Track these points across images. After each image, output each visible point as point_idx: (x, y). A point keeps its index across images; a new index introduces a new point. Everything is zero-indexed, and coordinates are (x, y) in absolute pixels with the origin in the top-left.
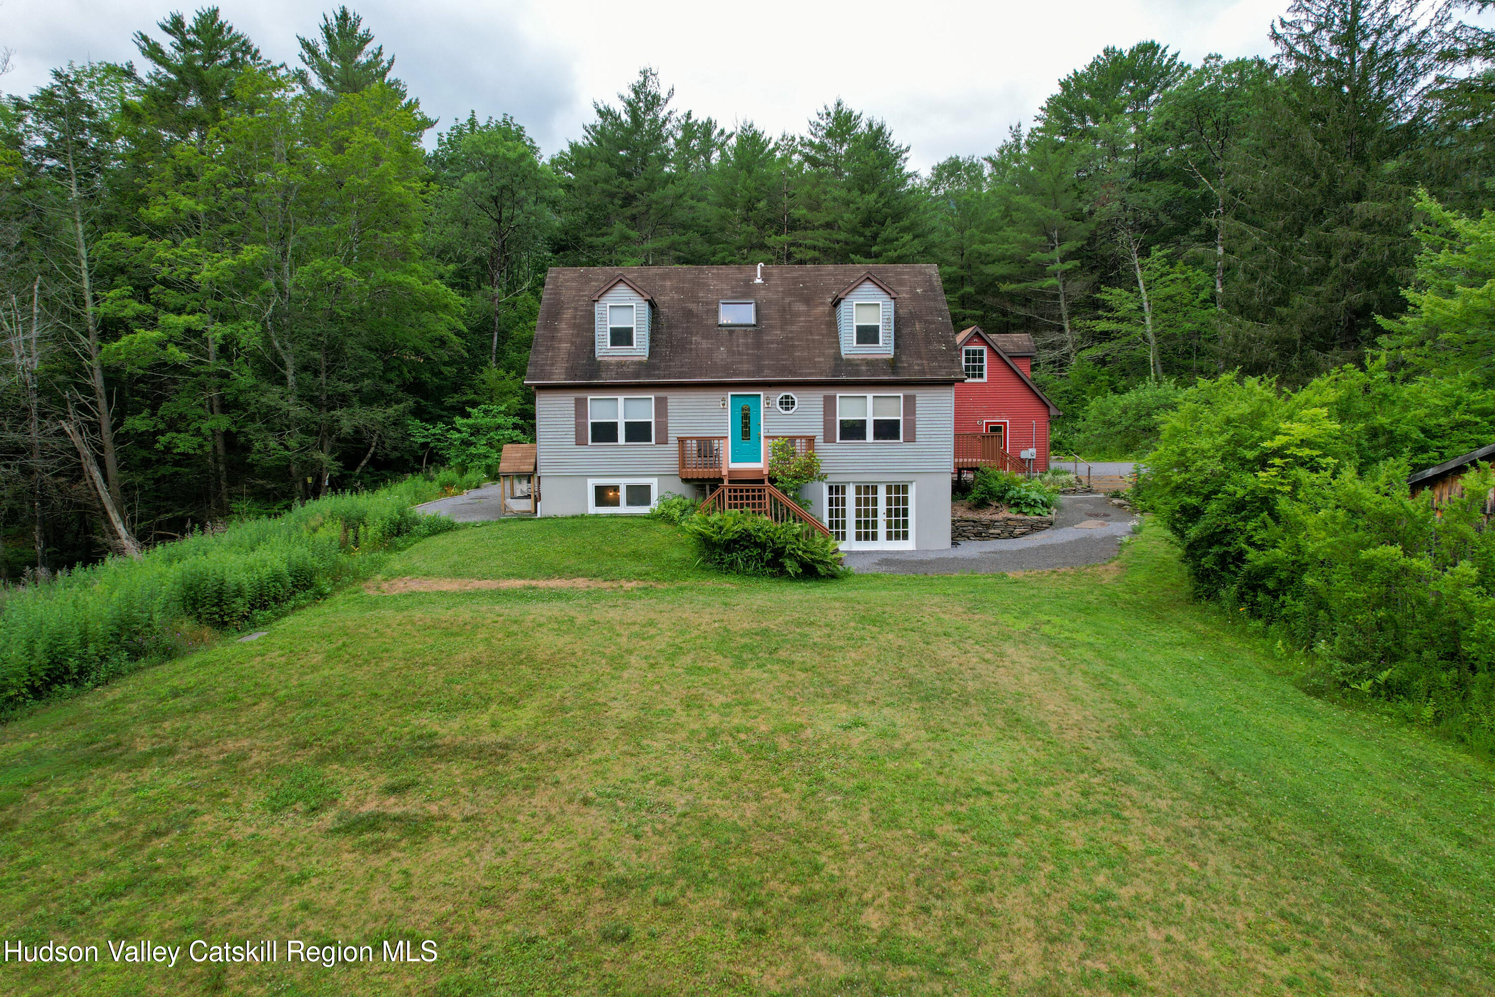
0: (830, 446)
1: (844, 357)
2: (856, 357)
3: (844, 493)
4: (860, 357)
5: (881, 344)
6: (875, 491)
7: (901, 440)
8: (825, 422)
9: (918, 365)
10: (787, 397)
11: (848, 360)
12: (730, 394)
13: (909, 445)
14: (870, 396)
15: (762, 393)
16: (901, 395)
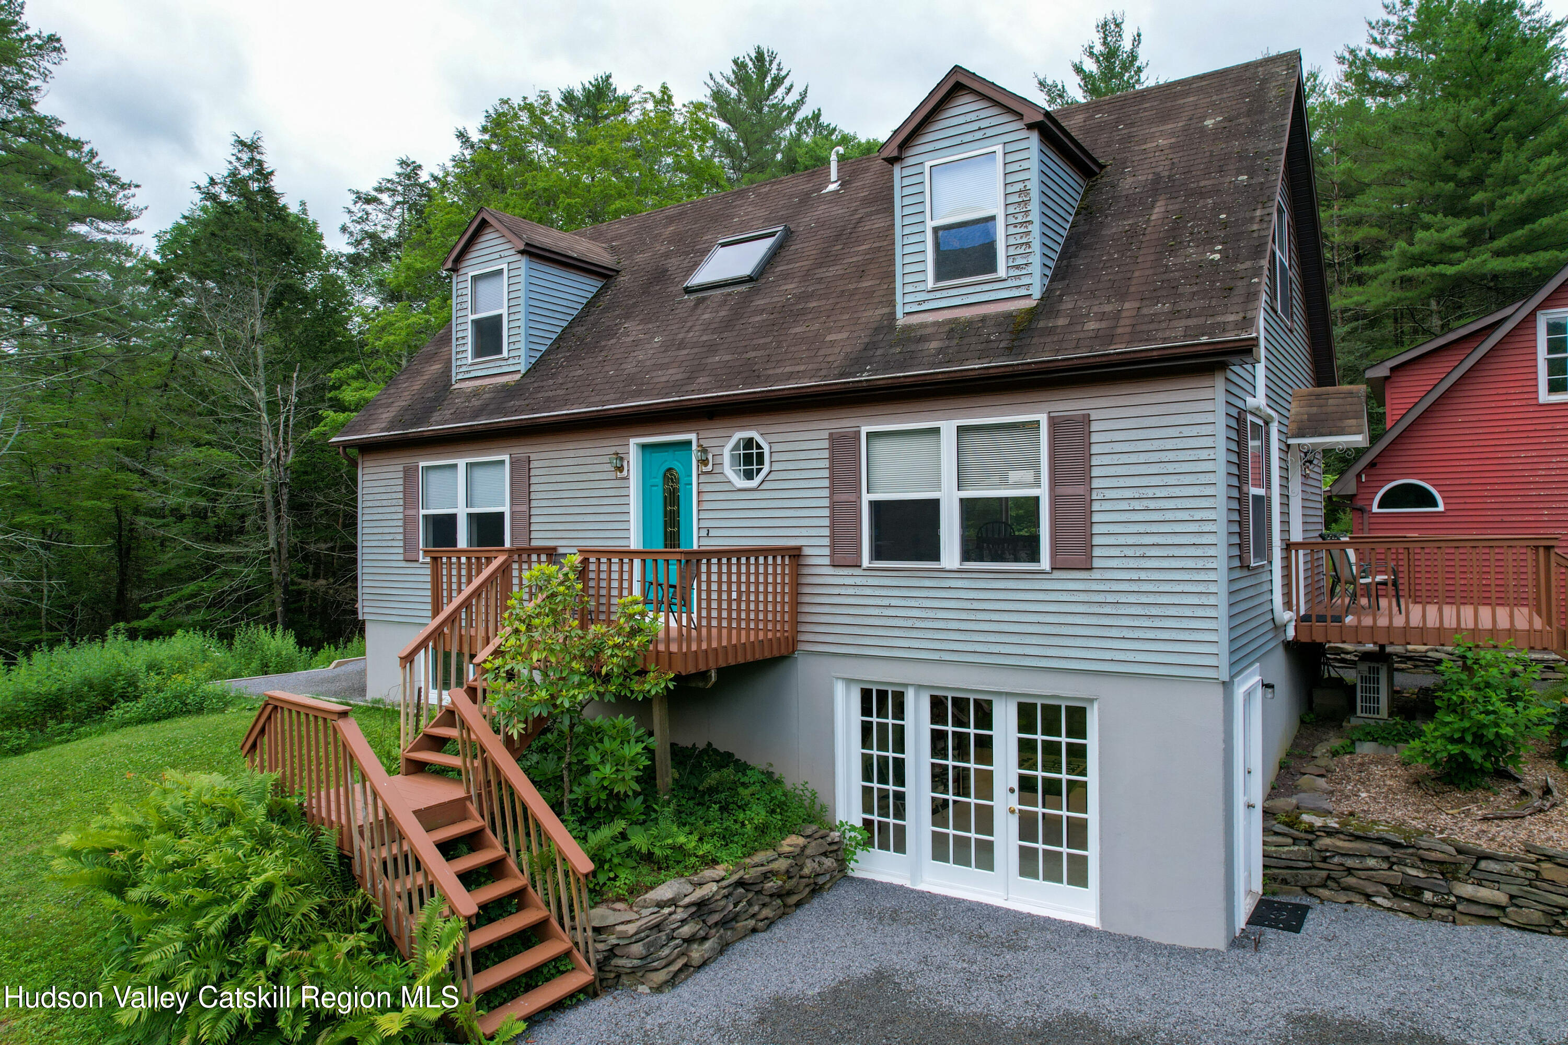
0: (845, 576)
1: (901, 320)
2: (930, 318)
3: (899, 712)
4: (941, 317)
5: (1002, 272)
6: (985, 717)
7: (1045, 562)
8: (832, 507)
9: (1102, 317)
10: (749, 443)
11: (908, 328)
12: (633, 441)
13: (1072, 581)
14: (948, 428)
15: (692, 437)
16: (1043, 419)
